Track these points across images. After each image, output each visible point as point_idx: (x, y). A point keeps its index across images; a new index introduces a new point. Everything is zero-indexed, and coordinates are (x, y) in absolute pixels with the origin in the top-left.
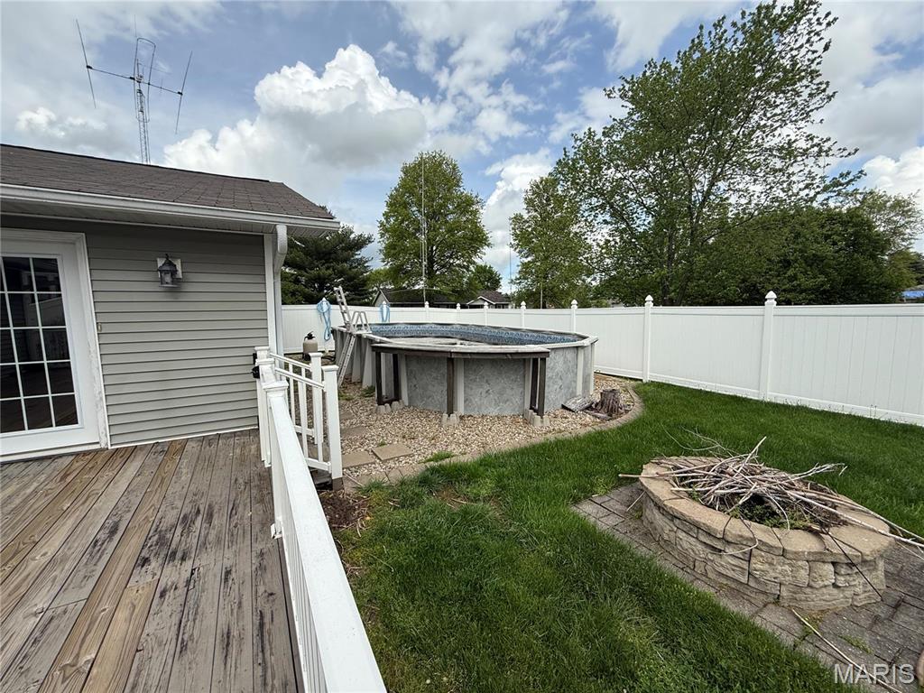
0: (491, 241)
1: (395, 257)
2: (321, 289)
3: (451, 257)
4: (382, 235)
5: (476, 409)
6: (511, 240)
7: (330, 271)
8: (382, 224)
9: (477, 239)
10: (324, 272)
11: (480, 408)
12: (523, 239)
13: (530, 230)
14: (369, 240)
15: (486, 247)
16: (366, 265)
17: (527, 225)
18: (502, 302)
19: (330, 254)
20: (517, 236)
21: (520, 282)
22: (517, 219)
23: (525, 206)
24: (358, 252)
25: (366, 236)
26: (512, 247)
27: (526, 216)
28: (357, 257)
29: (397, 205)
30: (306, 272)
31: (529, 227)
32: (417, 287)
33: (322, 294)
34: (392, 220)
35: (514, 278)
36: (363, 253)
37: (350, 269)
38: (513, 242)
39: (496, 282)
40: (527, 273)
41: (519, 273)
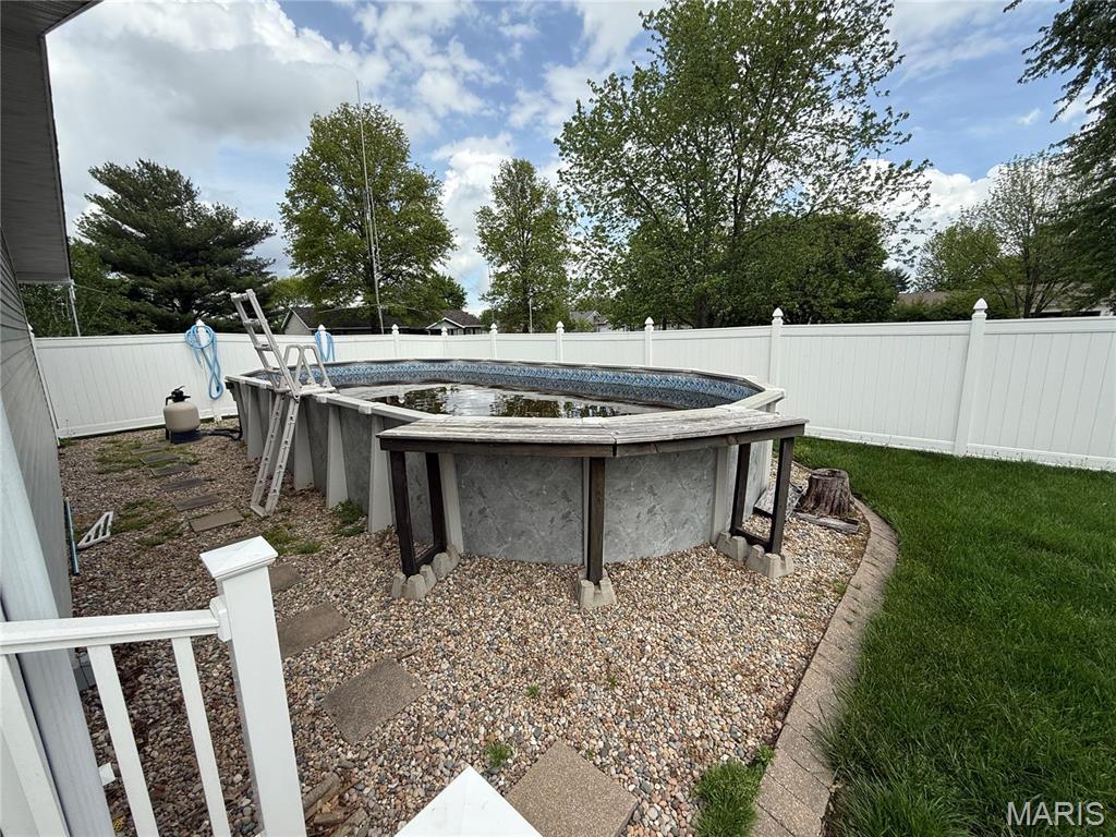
0: (455, 241)
1: (312, 260)
2: (186, 308)
3: (399, 262)
4: (288, 227)
5: (628, 549)
6: (478, 241)
7: (201, 279)
8: (286, 209)
9: (436, 238)
10: (187, 279)
11: (635, 545)
12: (494, 243)
13: (502, 229)
14: (266, 232)
15: (449, 249)
16: (264, 271)
17: (498, 223)
18: (474, 326)
19: (197, 251)
20: (485, 237)
21: (495, 299)
22: (485, 214)
23: (494, 198)
24: (249, 250)
25: (261, 225)
26: (480, 251)
27: (496, 211)
28: (247, 257)
29: (307, 179)
30: (154, 280)
31: (501, 225)
32: (353, 305)
33: (188, 315)
34: (302, 204)
35: (486, 293)
36: (256, 252)
37: (237, 276)
38: (481, 246)
39: (458, 298)
40: (500, 286)
41: (493, 286)
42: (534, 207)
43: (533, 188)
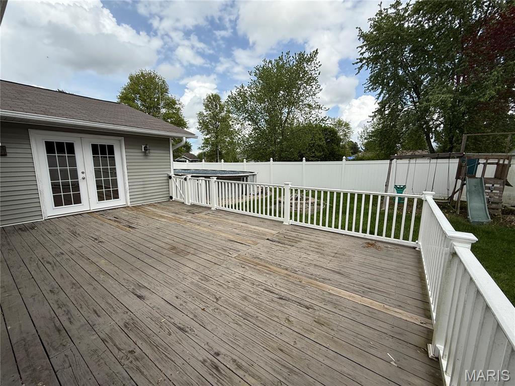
0: (188, 125)
6: (197, 125)
9: (180, 124)
12: (204, 126)
13: (207, 121)
17: (206, 118)
18: (194, 159)
20: (200, 123)
21: (204, 149)
22: (201, 114)
23: (204, 108)
26: (199, 129)
27: (205, 114)
35: (200, 146)
38: (199, 127)
39: (188, 147)
40: (207, 144)
41: (203, 143)
42: (221, 113)
43: (220, 105)
